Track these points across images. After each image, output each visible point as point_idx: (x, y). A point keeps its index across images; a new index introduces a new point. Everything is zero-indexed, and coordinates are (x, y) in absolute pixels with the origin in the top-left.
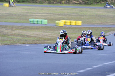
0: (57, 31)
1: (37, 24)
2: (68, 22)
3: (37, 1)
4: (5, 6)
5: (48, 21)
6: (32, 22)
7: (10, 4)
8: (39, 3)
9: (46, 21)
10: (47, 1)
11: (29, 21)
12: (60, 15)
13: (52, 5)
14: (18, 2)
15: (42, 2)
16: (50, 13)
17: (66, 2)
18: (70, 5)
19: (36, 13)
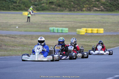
1: (58, 32)
2: (90, 30)
3: (57, 9)
4: (25, 15)
5: (69, 29)
6: (52, 31)
8: (60, 11)
9: (67, 29)
10: (67, 9)
11: (49, 30)
12: (81, 23)
13: (73, 12)
14: (38, 10)
15: (63, 10)
16: (71, 21)
17: (87, 9)
18: (92, 13)
19: (57, 22)
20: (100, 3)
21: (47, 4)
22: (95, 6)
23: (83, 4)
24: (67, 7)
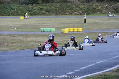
0: (63, 37)
1: (47, 32)
2: (72, 29)
3: (46, 14)
4: (21, 19)
5: (55, 29)
6: (43, 31)
7: (24, 17)
8: (48, 15)
9: (54, 29)
11: (40, 30)
12: (65, 24)
13: (58, 16)
14: (31, 15)
15: (50, 15)
16: (57, 23)
17: (70, 13)
18: (73, 16)
19: (46, 23)
20: (79, 9)
21: (38, 10)
22: (75, 11)
23: (66, 9)
24: (54, 12)
